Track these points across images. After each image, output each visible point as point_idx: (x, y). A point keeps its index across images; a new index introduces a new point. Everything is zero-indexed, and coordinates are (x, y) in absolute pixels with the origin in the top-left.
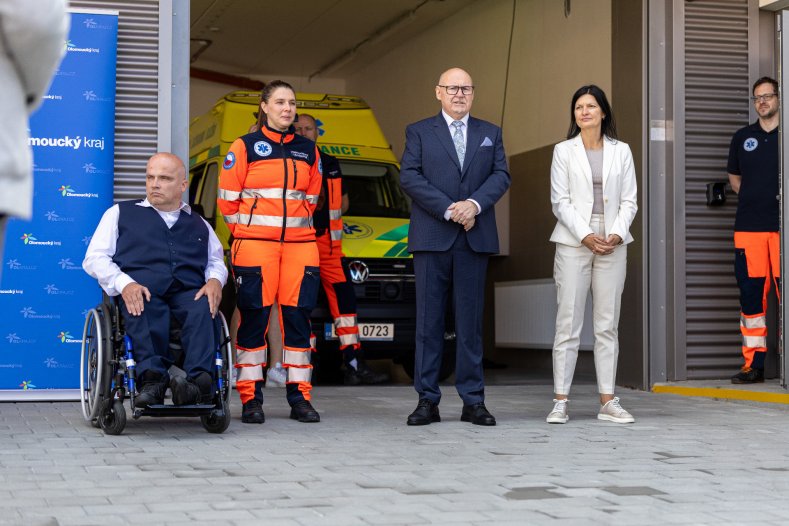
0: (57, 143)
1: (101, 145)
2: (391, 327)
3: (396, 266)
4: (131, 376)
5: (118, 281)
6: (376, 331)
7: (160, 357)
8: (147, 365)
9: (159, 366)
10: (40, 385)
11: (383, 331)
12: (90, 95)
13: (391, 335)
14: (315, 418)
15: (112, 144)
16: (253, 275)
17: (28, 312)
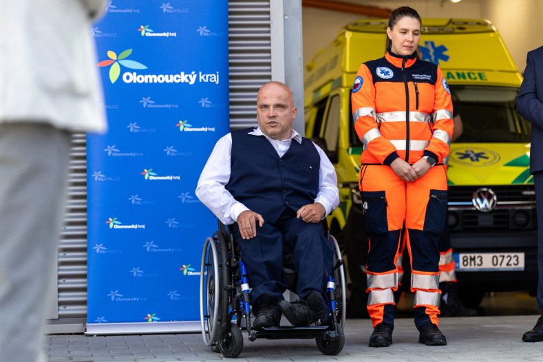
0: (173, 79)
1: (215, 79)
2: (521, 256)
3: (526, 193)
4: (246, 299)
5: (232, 210)
6: (506, 260)
7: (274, 282)
8: (262, 290)
9: (274, 291)
10: (164, 318)
11: (514, 261)
12: (203, 31)
13: (521, 265)
14: (442, 342)
15: (226, 78)
16: (378, 200)
17: (150, 246)
